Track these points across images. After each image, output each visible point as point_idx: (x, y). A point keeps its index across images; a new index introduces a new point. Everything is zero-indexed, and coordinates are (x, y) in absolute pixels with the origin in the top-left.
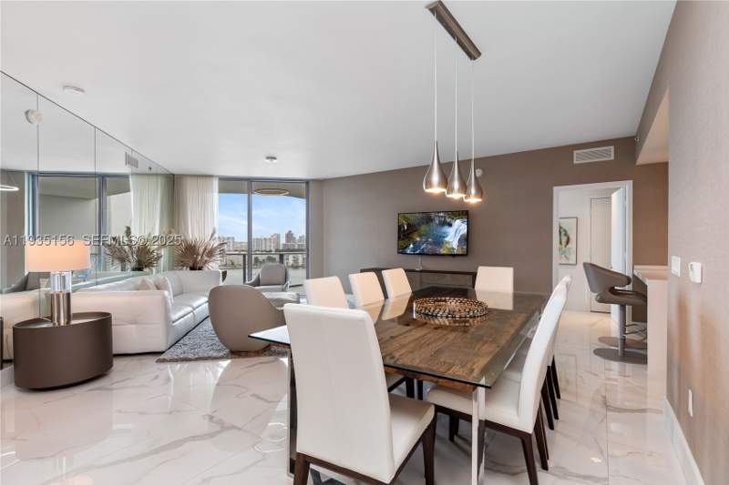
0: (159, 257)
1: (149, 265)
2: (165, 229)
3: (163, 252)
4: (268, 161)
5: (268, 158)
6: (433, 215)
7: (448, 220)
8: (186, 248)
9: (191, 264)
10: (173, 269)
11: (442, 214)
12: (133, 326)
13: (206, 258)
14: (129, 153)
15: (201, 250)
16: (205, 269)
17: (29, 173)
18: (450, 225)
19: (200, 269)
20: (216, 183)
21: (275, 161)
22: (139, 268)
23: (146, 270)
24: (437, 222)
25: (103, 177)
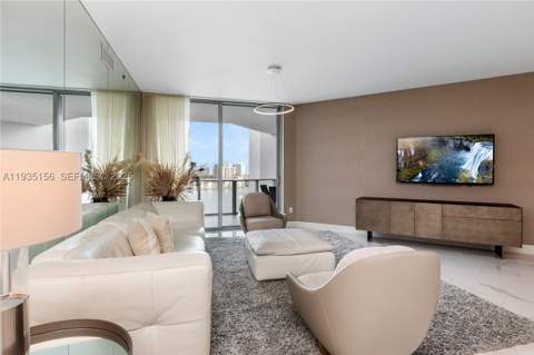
4: (270, 72)
5: (270, 67)
7: (465, 143)
9: (165, 193)
18: (468, 149)
19: (173, 199)
24: (452, 145)
25: (58, 94)
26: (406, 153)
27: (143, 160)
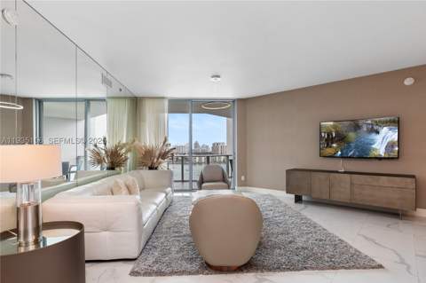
0: (126, 159)
1: (119, 165)
2: (131, 138)
3: (129, 155)
4: (213, 79)
5: (213, 77)
6: (360, 123)
7: (375, 128)
8: (145, 152)
9: (149, 165)
10: (135, 169)
11: (369, 122)
12: (107, 233)
13: (160, 160)
14: (105, 74)
15: (157, 154)
16: (159, 168)
17: (36, 99)
18: (378, 132)
19: (156, 169)
20: (166, 103)
21: (219, 79)
22: (112, 168)
23: (118, 169)
24: (365, 129)
25: (88, 101)
26: (328, 135)
27: (137, 142)
